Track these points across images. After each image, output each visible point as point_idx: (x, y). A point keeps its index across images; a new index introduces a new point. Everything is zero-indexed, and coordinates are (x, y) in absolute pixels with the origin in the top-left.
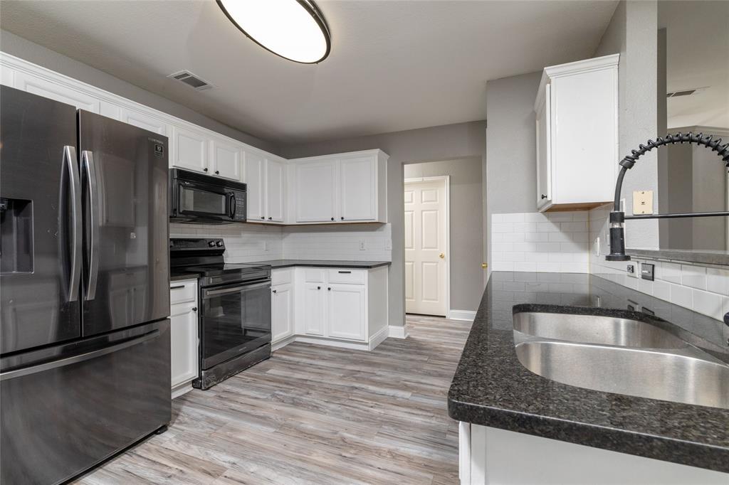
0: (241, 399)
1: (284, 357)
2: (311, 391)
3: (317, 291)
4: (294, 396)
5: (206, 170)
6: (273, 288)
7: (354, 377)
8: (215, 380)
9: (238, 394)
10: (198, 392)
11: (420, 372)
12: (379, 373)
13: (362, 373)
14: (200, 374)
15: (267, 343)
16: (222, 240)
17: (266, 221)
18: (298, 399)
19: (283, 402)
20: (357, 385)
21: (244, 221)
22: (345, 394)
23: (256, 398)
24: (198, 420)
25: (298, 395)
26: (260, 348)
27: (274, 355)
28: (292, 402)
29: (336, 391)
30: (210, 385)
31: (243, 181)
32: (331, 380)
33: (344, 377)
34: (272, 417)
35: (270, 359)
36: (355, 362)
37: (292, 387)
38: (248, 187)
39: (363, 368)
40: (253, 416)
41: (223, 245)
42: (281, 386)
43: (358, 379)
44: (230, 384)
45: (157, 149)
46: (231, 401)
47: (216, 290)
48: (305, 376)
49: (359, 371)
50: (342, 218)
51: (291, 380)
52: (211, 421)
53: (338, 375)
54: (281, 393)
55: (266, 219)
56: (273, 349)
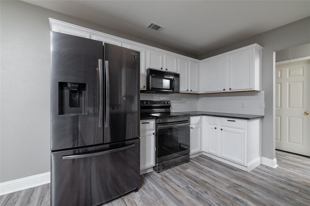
0: (172, 184)
1: (196, 163)
2: (208, 192)
3: (215, 130)
4: (198, 191)
5: (162, 68)
6: (191, 126)
7: (237, 190)
8: (162, 169)
9: (171, 180)
10: (155, 173)
11: (292, 202)
12: (256, 192)
13: (243, 189)
14: (156, 164)
15: (188, 154)
16: (169, 101)
17: (189, 92)
18: (200, 194)
19: (192, 193)
20: (239, 197)
21: (178, 92)
22: (230, 201)
23: (178, 186)
24: (151, 190)
25: (200, 191)
26: (184, 156)
27: (191, 160)
28: (196, 195)
29: (224, 197)
30: (160, 171)
31: (178, 73)
32: (221, 187)
33: (231, 187)
34: (184, 203)
35: (189, 163)
36: (238, 178)
37: (197, 185)
38: (181, 76)
39: (244, 184)
40: (175, 198)
41: (170, 104)
42: (192, 181)
43: (239, 192)
44: (169, 173)
45: (135, 58)
46: (167, 183)
47: (163, 125)
48: (206, 179)
49: (240, 186)
50: (230, 89)
51: (197, 179)
52: (156, 193)
53: (226, 184)
54: (191, 187)
55: (189, 91)
56: (191, 157)
